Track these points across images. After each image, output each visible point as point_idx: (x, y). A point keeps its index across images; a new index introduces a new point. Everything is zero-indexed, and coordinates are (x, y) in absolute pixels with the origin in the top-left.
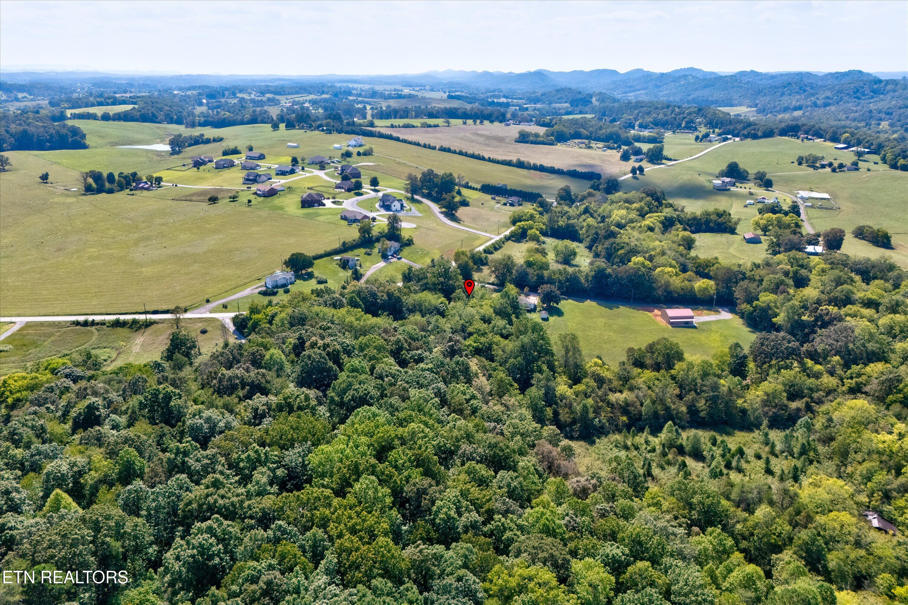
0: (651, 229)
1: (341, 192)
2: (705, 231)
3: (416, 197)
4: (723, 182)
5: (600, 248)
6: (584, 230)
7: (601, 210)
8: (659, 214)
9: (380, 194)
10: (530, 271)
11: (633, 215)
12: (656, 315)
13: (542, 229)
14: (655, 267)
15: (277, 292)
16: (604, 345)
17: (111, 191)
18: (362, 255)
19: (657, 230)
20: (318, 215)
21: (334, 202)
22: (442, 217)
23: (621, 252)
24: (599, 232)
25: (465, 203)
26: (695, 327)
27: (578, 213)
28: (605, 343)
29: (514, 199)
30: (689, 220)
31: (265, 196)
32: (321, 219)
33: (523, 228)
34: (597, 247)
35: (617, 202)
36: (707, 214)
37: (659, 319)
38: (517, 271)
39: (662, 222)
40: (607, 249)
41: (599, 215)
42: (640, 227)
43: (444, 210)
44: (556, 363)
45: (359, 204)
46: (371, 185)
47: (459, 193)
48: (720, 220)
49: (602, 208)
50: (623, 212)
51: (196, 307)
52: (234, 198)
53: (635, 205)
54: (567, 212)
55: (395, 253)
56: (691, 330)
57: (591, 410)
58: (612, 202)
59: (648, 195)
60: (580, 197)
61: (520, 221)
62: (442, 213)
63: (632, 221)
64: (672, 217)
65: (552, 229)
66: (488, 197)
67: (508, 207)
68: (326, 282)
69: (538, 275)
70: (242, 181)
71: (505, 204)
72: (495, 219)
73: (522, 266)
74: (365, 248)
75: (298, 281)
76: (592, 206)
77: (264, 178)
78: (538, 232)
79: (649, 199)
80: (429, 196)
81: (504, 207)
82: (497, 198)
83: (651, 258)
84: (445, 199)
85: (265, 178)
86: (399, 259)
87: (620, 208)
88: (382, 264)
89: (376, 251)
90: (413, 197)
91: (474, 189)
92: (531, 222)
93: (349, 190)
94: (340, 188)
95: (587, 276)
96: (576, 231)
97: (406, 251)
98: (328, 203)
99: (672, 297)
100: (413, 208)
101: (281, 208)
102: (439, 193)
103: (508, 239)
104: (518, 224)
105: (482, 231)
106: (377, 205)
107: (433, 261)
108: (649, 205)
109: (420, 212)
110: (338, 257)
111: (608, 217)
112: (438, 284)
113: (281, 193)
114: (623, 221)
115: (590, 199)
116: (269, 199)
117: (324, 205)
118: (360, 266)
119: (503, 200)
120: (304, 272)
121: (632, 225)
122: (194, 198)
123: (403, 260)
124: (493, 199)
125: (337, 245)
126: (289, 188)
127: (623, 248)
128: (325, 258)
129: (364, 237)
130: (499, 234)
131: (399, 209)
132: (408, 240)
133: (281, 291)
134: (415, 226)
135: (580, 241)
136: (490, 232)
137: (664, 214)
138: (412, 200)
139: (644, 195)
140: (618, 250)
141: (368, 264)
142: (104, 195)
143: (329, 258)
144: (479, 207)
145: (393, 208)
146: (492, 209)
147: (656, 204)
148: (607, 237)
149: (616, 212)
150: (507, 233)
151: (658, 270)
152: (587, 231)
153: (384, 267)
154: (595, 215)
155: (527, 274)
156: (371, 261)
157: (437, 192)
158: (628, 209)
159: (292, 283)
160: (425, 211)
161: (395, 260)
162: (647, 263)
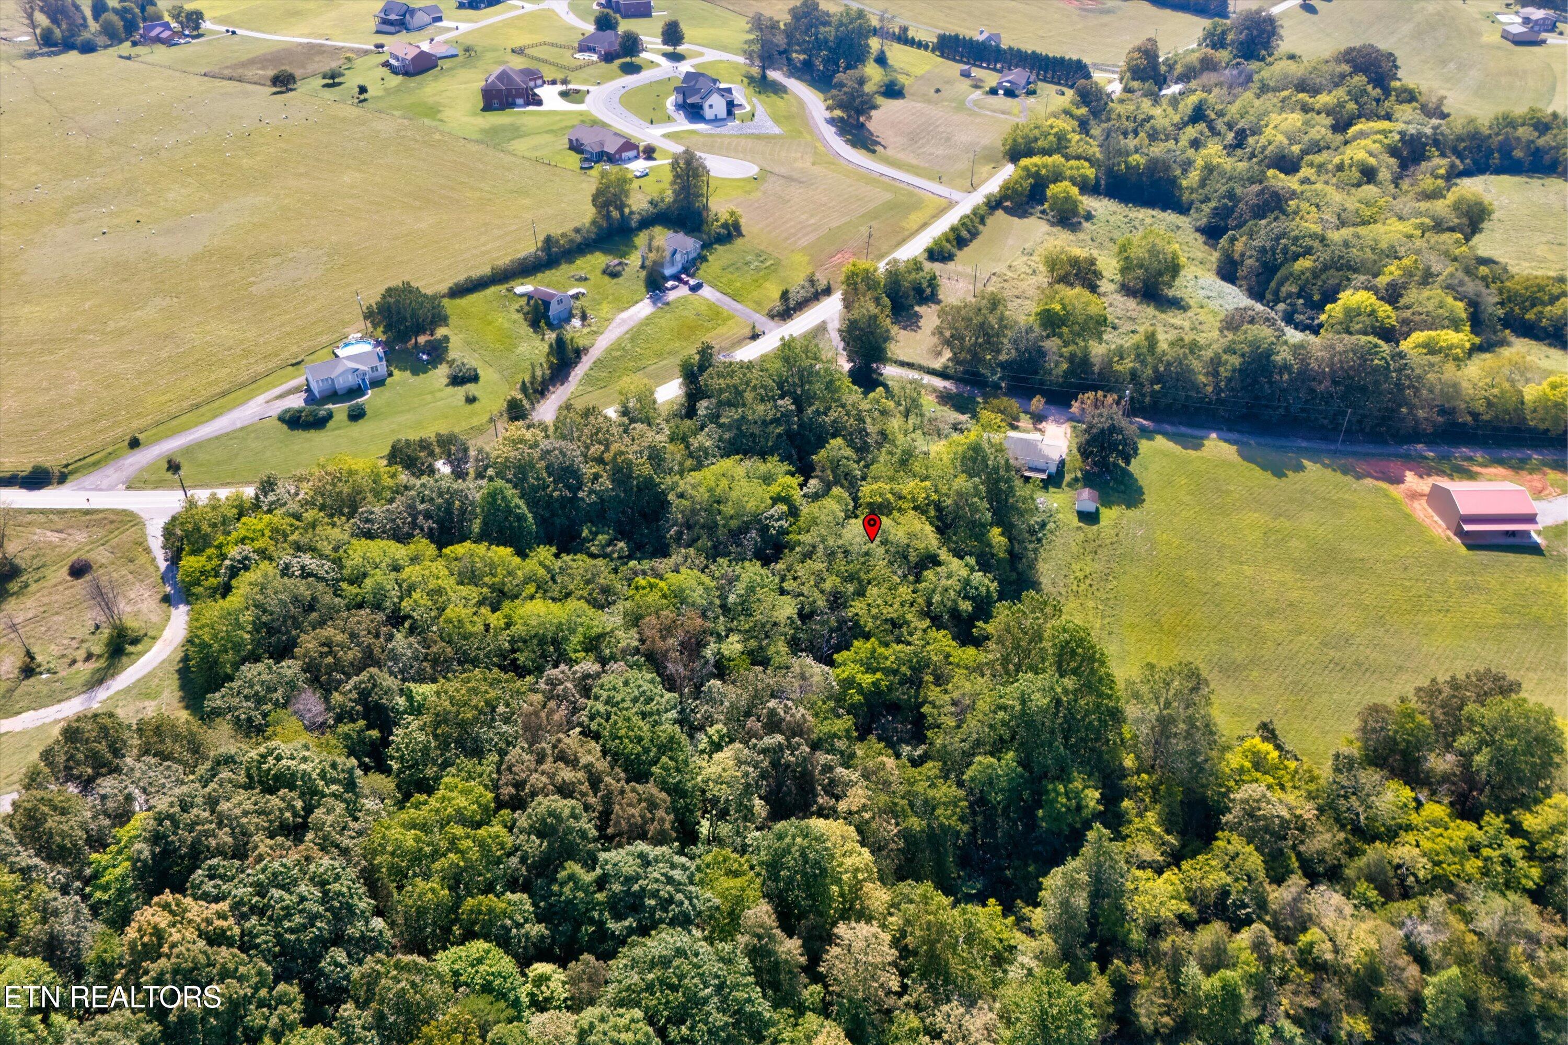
0: (1369, 175)
1: (591, 63)
2: (1498, 171)
3: (774, 75)
4: (1526, 21)
5: (1239, 246)
6: (1194, 177)
7: (1233, 109)
8: (1385, 125)
9: (685, 67)
10: (1052, 345)
11: (1321, 129)
12: (1414, 495)
13: (1085, 178)
14: (1409, 327)
15: (330, 416)
16: (1266, 625)
17: (88, 48)
18: (596, 277)
19: (1384, 175)
20: (516, 132)
21: (564, 95)
22: (829, 133)
23: (1304, 264)
24: (1239, 191)
25: (893, 91)
26: (1535, 550)
27: (1177, 119)
28: (1270, 614)
29: (1017, 75)
30: (1460, 139)
31: (407, 74)
32: (521, 146)
33: (1037, 175)
34: (1233, 240)
35: (1276, 90)
36: (1509, 122)
37: (1422, 511)
38: (1015, 342)
39: (1393, 151)
40: (1263, 250)
41: (1230, 126)
42: (1340, 168)
43: (838, 113)
44: (1129, 762)
45: (629, 101)
46: (665, 42)
47: (881, 60)
48: (1541, 142)
49: (1238, 104)
50: (1295, 119)
51: (96, 464)
52: (333, 79)
53: (1324, 99)
54: (1149, 118)
55: (685, 270)
56: (1527, 560)
57: (1247, 994)
58: (1264, 89)
59: (1358, 68)
60: (1179, 69)
61: (1030, 153)
62: (831, 121)
63: (1316, 147)
64: (1420, 135)
65: (1110, 173)
66: (954, 69)
67: (1001, 100)
68: (475, 378)
69: (1072, 358)
70: (372, 24)
71: (993, 92)
72: (963, 137)
73: (1029, 330)
74: (606, 252)
75: (399, 375)
76: (1212, 98)
77: (425, 18)
78: (1075, 191)
79: (1359, 80)
80: (805, 72)
81: (992, 99)
82: (976, 72)
83: (1392, 295)
84: (841, 85)
85: (427, 19)
86: (695, 289)
87: (1284, 107)
88: (644, 308)
89: (634, 260)
90: (764, 77)
91: (920, 45)
92: (1057, 158)
93: (608, 58)
94: (591, 50)
95: (1215, 363)
96: (1173, 182)
97: (720, 256)
98: (549, 94)
99: (1454, 424)
100: (760, 111)
101: (433, 111)
102: (832, 61)
103: (994, 204)
104: (1025, 162)
105: (930, 178)
106: (670, 102)
107: (785, 295)
108: (1357, 96)
109: (776, 120)
110: (524, 287)
111: (1254, 133)
112: (776, 421)
113: (445, 64)
114: (1296, 149)
115: (1209, 78)
116: (413, 82)
117: (539, 103)
118: (584, 317)
119: (991, 78)
120: (422, 339)
121: (1318, 159)
122: (250, 73)
123: (707, 292)
124: (966, 75)
125: (528, 248)
126: (467, 50)
127: (1308, 251)
128: (492, 290)
129: (608, 216)
130: (973, 188)
131: (723, 113)
132: (725, 226)
133: (340, 410)
134: (754, 170)
135: (1183, 209)
136: (951, 184)
137: (1400, 126)
138: (763, 85)
139: (1346, 68)
140: (1296, 257)
141: (605, 309)
142: (73, 57)
143: (502, 289)
144: (929, 101)
145: (708, 113)
146: (961, 106)
147: (1377, 92)
148: (1260, 211)
149: (1275, 118)
150: (993, 186)
151: (1419, 337)
152: (1203, 183)
153: (648, 321)
154: (1220, 125)
155: (1042, 353)
156: (617, 299)
157: (826, 61)
158: (1306, 109)
159: (378, 383)
160: (789, 118)
161: (683, 291)
162: (1385, 310)
